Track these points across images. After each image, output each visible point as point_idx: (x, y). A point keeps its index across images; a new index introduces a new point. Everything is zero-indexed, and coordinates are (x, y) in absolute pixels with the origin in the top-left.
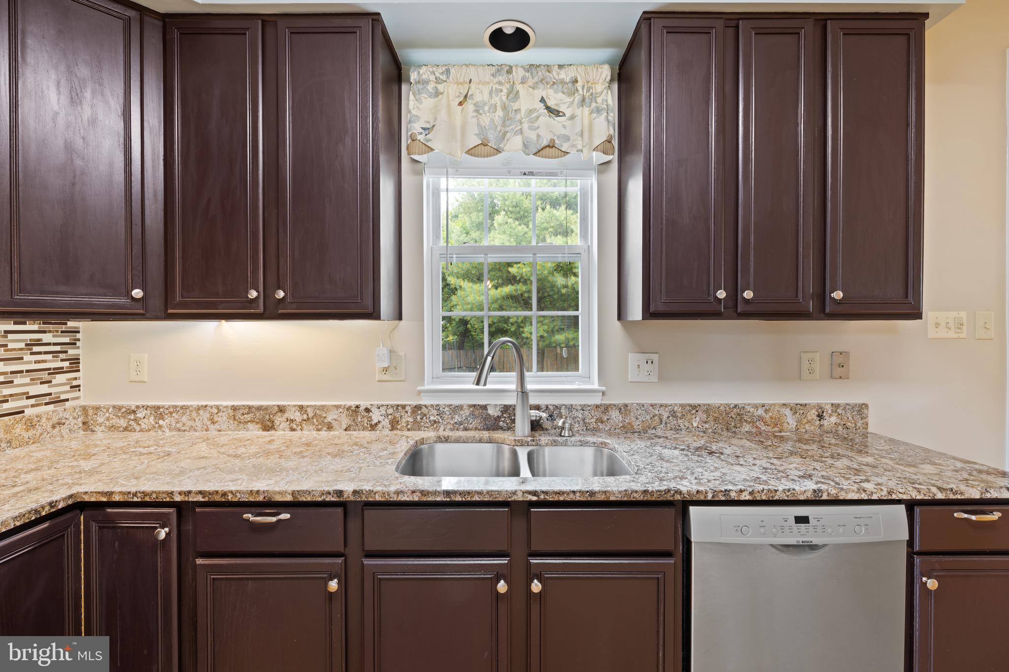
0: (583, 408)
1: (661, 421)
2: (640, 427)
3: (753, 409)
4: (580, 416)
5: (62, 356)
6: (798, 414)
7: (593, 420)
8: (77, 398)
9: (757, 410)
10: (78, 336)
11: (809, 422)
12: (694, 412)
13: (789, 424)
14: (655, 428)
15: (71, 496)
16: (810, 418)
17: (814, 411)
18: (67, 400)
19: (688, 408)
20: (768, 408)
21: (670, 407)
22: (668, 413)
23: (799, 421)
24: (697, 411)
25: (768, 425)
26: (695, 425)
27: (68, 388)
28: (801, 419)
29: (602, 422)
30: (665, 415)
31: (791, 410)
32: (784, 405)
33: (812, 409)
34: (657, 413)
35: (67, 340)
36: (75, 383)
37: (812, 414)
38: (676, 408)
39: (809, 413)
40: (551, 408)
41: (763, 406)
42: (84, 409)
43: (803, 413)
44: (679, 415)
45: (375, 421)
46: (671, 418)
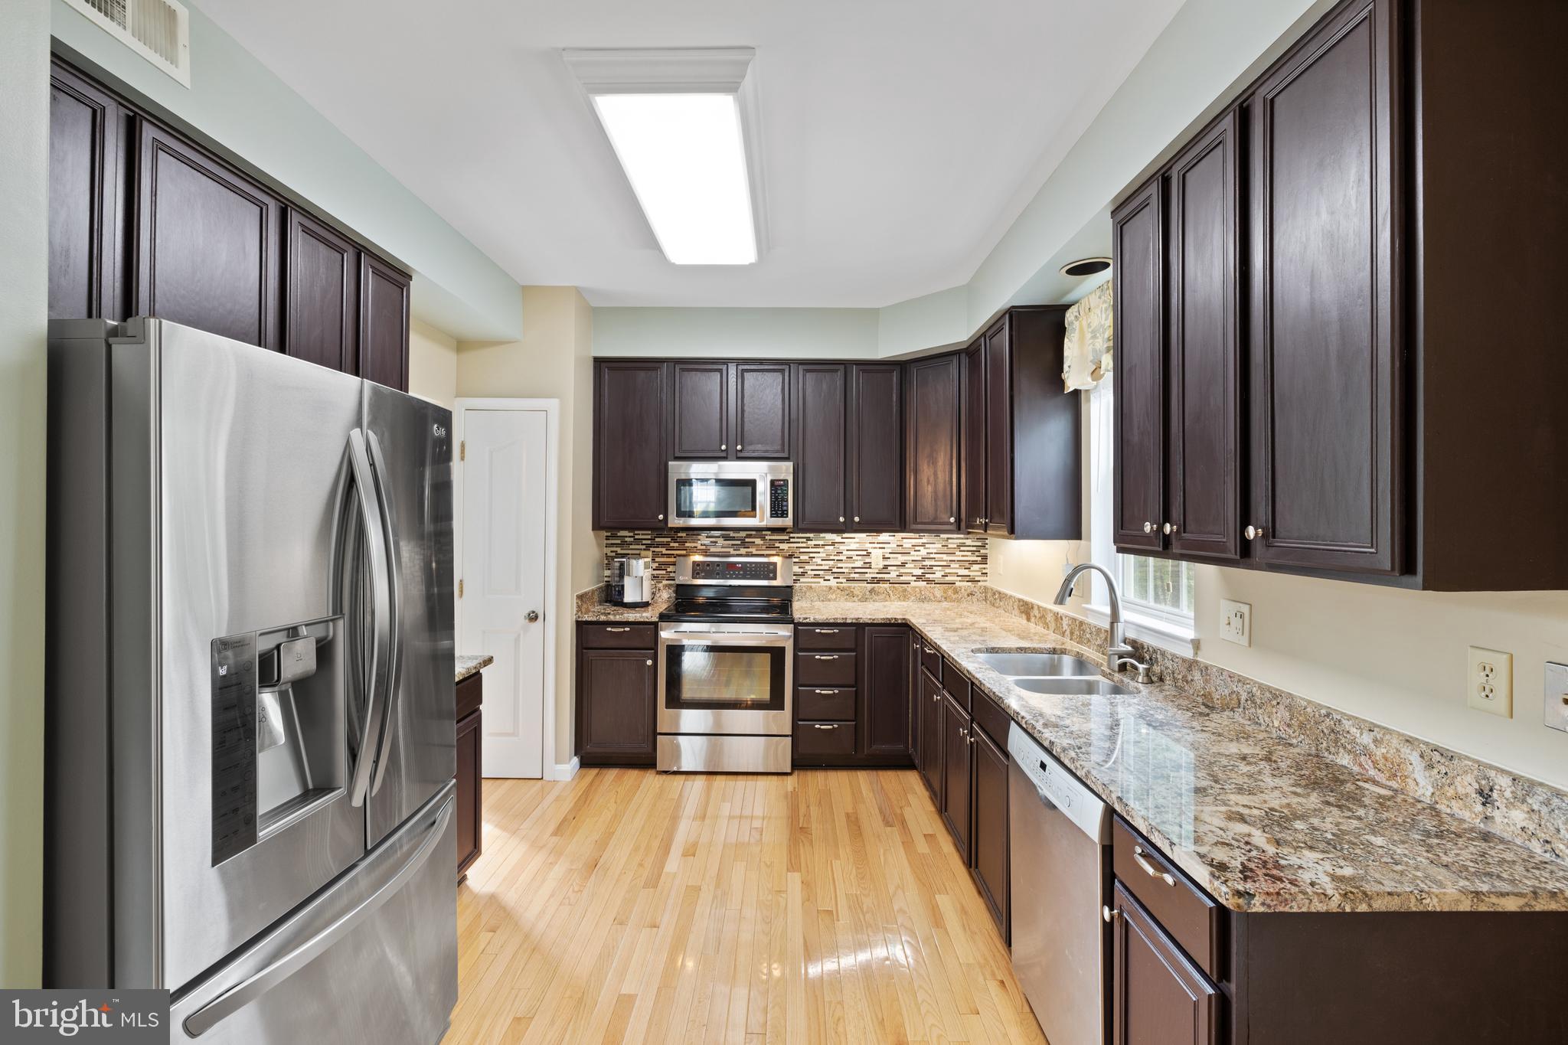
0: (1174, 657)
1: (1240, 703)
2: (1219, 702)
3: (1355, 730)
4: (1171, 667)
5: (977, 554)
6: (1435, 771)
7: (1180, 677)
8: (986, 581)
9: (1361, 734)
10: (987, 541)
11: (1458, 797)
12: (1274, 703)
13: (1417, 784)
14: (1232, 710)
15: (904, 619)
16: (1461, 790)
17: (1469, 778)
18: (979, 581)
19: (1268, 695)
20: (1378, 738)
21: (1248, 686)
22: (1246, 694)
23: (1438, 787)
24: (1278, 703)
25: (1379, 770)
26: (1276, 724)
27: (980, 574)
28: (1443, 784)
29: (1187, 682)
30: (1244, 696)
31: (1422, 756)
32: (1407, 741)
33: (1466, 772)
34: (1235, 689)
35: (980, 544)
36: (984, 571)
37: (1467, 784)
38: (1254, 689)
39: (1459, 778)
40: (1150, 649)
41: (1370, 730)
42: (986, 588)
43: (1446, 773)
44: (1258, 701)
45: (1064, 629)
46: (1249, 702)
